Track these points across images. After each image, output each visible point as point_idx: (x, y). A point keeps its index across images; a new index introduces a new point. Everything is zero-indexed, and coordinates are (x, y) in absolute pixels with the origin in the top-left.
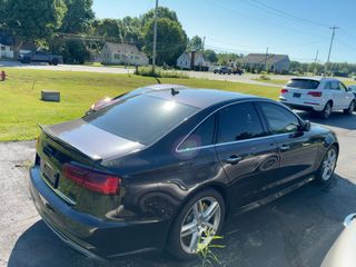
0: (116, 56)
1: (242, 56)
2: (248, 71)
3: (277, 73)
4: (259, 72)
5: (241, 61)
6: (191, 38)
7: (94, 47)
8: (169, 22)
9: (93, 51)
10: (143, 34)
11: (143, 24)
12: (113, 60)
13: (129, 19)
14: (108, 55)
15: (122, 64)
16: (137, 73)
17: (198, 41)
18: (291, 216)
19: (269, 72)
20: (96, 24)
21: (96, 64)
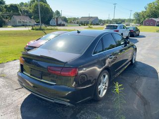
0: (20, 22)
1: (78, 18)
2: (82, 25)
3: (94, 25)
4: (87, 25)
5: (78, 20)
6: (54, 12)
7: (7, 18)
8: (44, 4)
9: (6, 21)
10: (31, 11)
11: (30, 5)
12: (18, 24)
13: (22, 3)
14: (15, 22)
15: (23, 26)
16: (33, 29)
17: (58, 13)
18: (128, 78)
19: (91, 24)
20: (6, 7)
21: (9, 26)
